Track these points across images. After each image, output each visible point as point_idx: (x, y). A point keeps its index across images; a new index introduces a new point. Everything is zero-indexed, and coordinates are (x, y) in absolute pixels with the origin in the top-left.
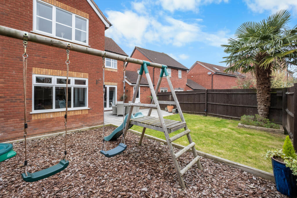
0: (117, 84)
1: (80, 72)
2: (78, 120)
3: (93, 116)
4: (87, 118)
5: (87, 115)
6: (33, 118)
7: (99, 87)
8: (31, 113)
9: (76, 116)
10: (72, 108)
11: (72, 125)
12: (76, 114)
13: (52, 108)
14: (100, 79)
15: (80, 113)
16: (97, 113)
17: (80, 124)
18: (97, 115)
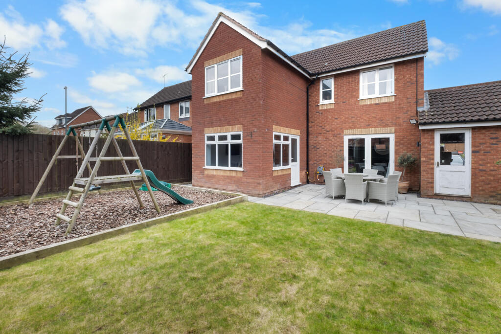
0: (393, 129)
1: (235, 125)
2: (232, 182)
3: (248, 181)
4: (242, 182)
5: (241, 178)
6: (206, 172)
7: (255, 141)
8: (204, 168)
9: (231, 177)
10: (229, 168)
11: (229, 187)
12: (232, 175)
13: (215, 165)
14: (255, 130)
15: (235, 175)
16: (252, 179)
17: (235, 187)
18: (252, 180)
